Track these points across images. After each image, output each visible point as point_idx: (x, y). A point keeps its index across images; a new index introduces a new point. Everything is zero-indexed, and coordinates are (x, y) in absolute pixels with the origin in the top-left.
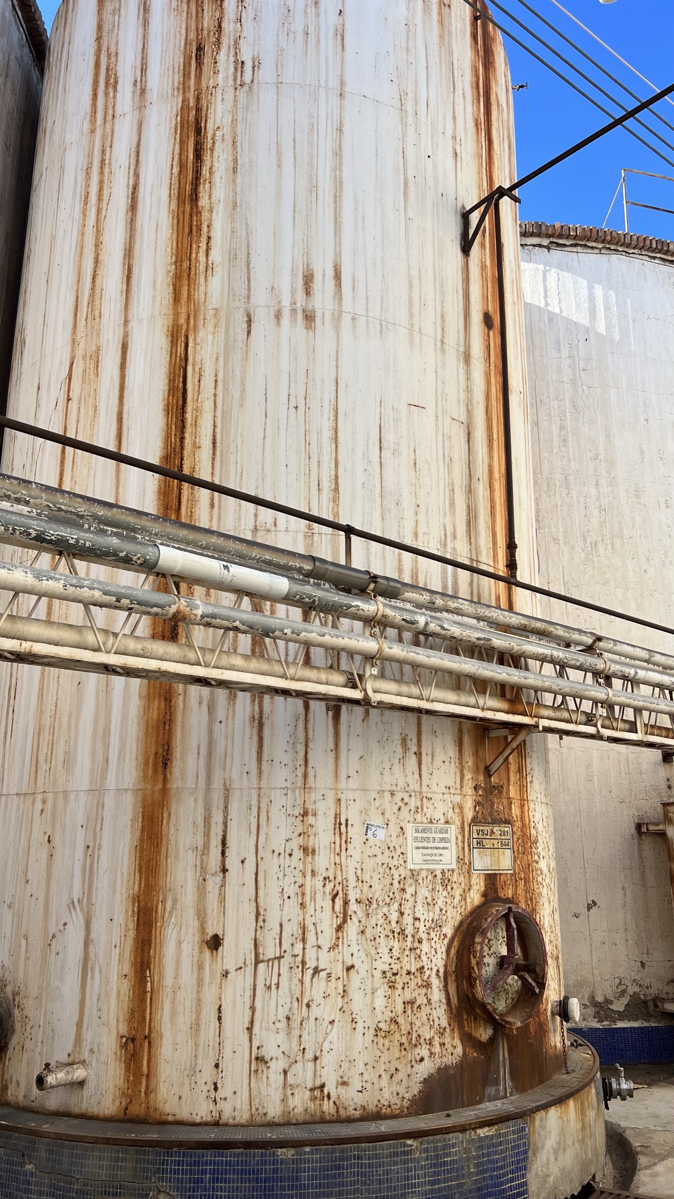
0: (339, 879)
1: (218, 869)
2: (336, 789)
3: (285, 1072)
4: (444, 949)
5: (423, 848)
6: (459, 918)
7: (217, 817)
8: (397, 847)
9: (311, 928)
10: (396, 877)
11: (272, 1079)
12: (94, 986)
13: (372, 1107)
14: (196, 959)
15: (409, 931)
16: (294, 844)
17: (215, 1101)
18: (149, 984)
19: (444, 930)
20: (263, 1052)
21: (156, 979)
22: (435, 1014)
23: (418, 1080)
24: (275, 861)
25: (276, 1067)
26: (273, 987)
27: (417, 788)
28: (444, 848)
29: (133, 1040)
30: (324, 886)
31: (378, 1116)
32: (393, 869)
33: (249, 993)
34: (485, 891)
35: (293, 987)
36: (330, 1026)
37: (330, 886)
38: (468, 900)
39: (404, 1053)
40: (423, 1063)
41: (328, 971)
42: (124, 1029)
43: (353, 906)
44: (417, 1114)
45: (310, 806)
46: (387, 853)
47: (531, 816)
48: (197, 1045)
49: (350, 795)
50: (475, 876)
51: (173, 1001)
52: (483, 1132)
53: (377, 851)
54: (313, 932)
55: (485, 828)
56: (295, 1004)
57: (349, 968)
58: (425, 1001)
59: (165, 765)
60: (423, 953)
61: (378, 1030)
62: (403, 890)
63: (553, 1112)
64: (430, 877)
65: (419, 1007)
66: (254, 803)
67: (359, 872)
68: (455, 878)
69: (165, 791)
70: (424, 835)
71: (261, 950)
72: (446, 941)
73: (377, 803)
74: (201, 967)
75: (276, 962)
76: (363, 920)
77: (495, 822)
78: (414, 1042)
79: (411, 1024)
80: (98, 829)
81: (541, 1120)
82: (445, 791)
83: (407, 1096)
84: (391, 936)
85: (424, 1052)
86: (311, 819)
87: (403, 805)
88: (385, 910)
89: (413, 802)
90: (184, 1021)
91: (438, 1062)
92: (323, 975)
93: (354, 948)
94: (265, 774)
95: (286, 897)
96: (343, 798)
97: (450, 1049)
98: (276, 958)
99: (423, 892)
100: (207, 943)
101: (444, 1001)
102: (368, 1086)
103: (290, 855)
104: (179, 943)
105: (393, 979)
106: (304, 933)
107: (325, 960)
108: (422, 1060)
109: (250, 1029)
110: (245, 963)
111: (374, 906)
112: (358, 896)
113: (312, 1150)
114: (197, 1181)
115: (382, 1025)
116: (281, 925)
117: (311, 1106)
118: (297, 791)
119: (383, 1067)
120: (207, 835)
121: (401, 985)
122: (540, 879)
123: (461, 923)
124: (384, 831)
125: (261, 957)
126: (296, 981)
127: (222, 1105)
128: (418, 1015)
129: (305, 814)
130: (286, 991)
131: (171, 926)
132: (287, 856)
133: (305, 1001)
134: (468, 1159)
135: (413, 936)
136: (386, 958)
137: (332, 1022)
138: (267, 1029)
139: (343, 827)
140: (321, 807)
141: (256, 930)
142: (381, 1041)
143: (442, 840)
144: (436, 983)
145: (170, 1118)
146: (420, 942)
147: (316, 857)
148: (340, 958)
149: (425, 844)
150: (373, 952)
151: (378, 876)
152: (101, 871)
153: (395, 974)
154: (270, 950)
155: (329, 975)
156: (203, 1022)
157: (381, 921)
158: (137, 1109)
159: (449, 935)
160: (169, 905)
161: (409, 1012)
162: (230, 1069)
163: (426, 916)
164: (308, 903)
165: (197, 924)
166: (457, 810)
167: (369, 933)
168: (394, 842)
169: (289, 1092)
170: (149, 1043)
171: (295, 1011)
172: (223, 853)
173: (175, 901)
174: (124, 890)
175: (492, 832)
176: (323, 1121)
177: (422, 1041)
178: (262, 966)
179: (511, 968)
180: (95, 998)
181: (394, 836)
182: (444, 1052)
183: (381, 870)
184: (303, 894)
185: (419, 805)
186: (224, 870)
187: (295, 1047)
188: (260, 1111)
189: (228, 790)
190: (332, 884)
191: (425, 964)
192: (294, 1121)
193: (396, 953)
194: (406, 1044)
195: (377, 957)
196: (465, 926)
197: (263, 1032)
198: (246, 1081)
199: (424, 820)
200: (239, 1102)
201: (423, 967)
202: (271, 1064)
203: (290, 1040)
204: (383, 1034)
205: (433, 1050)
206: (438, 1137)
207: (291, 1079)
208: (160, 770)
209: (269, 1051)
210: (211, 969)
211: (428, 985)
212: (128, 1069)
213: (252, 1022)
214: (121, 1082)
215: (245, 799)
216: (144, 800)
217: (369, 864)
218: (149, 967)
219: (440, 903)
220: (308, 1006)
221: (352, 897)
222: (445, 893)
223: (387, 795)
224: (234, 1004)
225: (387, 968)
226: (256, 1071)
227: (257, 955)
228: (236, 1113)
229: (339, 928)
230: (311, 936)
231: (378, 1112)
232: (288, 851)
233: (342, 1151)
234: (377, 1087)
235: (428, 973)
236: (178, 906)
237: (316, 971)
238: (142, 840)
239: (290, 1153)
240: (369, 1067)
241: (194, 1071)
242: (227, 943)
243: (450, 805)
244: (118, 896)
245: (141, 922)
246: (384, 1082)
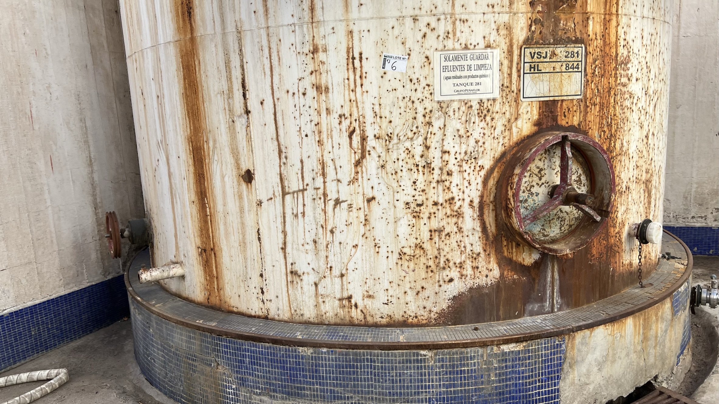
0: (355, 116)
1: (243, 111)
2: (347, 20)
3: (316, 285)
4: (480, 180)
5: (455, 77)
6: (500, 149)
7: (235, 62)
8: (422, 79)
9: (330, 163)
10: (421, 111)
11: (306, 288)
12: (178, 207)
13: (398, 316)
14: (236, 190)
15: (436, 164)
16: (309, 81)
17: (263, 301)
18: (208, 209)
19: (480, 162)
20: (296, 268)
21: (212, 205)
22: (467, 241)
23: (448, 297)
24: (291, 101)
25: (309, 279)
26: (300, 215)
27: (448, 9)
28: (481, 76)
29: (205, 251)
30: (340, 123)
31: (404, 324)
32: (417, 102)
33: (280, 220)
34: (539, 119)
35: (317, 216)
36: (354, 250)
37: (346, 123)
38: (514, 130)
39: (430, 274)
40: (452, 283)
41: (349, 202)
42: (199, 243)
43: (371, 142)
44: (445, 324)
45: (320, 43)
46: (409, 86)
47: (621, 31)
48: (245, 259)
49: (364, 25)
50: (525, 105)
51: (225, 224)
52: (506, 348)
53: (397, 84)
54: (332, 167)
55: (543, 51)
56: (320, 230)
57: (370, 200)
58: (456, 229)
59: (190, 13)
60: (454, 184)
61: (401, 254)
62: (429, 124)
63: (601, 332)
64: (463, 108)
65: (448, 235)
66: (265, 43)
67: (377, 108)
68: (497, 107)
69: (193, 40)
70: (457, 63)
71: (286, 183)
72: (483, 173)
73: (396, 32)
74: (240, 197)
75: (300, 194)
76: (383, 155)
77: (558, 42)
78: (442, 264)
79: (439, 249)
80: (160, 81)
81: (584, 338)
82: (486, 10)
83: (434, 310)
84: (415, 169)
85: (454, 273)
86: (321, 56)
87: (428, 31)
88: (408, 144)
89: (442, 27)
90: (235, 239)
91: (470, 283)
92: (344, 205)
93: (374, 182)
94: (271, 11)
95: (304, 136)
96: (355, 29)
97: (485, 272)
98: (299, 191)
99: (454, 124)
100: (242, 176)
101: (479, 229)
102: (394, 300)
103: (304, 94)
104: (223, 177)
105: (417, 209)
106: (323, 168)
107: (345, 192)
108: (451, 280)
109: (284, 249)
110: (274, 194)
111: (395, 140)
112: (376, 132)
113: (328, 352)
114: (240, 361)
115: (406, 250)
116: (302, 161)
117: (341, 312)
118: (305, 26)
119: (408, 286)
120: (229, 79)
121: (427, 215)
122: (627, 103)
123: (503, 155)
124: (405, 63)
125: (287, 190)
126: (319, 211)
127: (268, 304)
128: (448, 242)
129: (315, 51)
130: (312, 218)
131: (215, 163)
132: (301, 96)
133: (329, 228)
134: (489, 370)
135: (441, 169)
136: (410, 190)
137: (356, 246)
138: (298, 250)
139: (357, 62)
140: (331, 42)
141: (280, 166)
142: (406, 264)
143: (480, 67)
144: (469, 214)
145: (235, 310)
146: (449, 174)
147: (330, 95)
148: (360, 190)
149: (458, 73)
150: (395, 185)
151: (399, 111)
152: (168, 117)
153: (419, 205)
154: (294, 184)
155: (350, 206)
156: (248, 241)
157: (403, 156)
158: (215, 300)
159: (487, 166)
160: (211, 144)
161: (436, 239)
162: (272, 278)
163: (457, 149)
164: (325, 140)
165: (232, 161)
166: (503, 32)
167: (390, 167)
168: (418, 73)
169: (321, 300)
170: (215, 254)
171: (320, 236)
172: (244, 95)
173: (215, 141)
174: (182, 133)
175: (554, 54)
176: (352, 324)
177: (451, 264)
178: (288, 198)
179: (561, 198)
180: (180, 217)
181: (417, 66)
182: (478, 274)
183: (402, 104)
184: (320, 132)
185: (450, 29)
186: (248, 112)
187: (323, 266)
188: (298, 311)
189: (240, 33)
190: (348, 121)
191: (455, 195)
192: (327, 323)
193: (420, 185)
194: (433, 267)
195: (399, 189)
196: (508, 157)
197: (295, 252)
198: (285, 289)
199: (457, 46)
200: (281, 303)
201: (453, 199)
202: (303, 277)
203: (318, 260)
204: (408, 258)
205: (464, 272)
206: (454, 350)
207: (321, 290)
208: (187, 19)
209: (300, 267)
210: (248, 199)
211: (459, 215)
212: (205, 272)
213: (285, 243)
214: (202, 280)
215: (256, 40)
216: (181, 51)
217: (388, 99)
218: (206, 196)
219: (476, 135)
220: (332, 232)
221: (370, 133)
222: (483, 124)
223: (409, 22)
224: (270, 228)
225: (410, 199)
226: (292, 282)
227: (283, 188)
228: (280, 312)
229: (358, 163)
230: (330, 171)
231: (405, 321)
232: (302, 91)
233: (356, 354)
234: (402, 301)
235: (458, 204)
236: (218, 145)
237: (337, 202)
238: (185, 89)
239: (309, 351)
240: (394, 285)
241: (246, 279)
242: (258, 177)
243: (494, 26)
244: (179, 137)
245: (196, 159)
246: (410, 297)
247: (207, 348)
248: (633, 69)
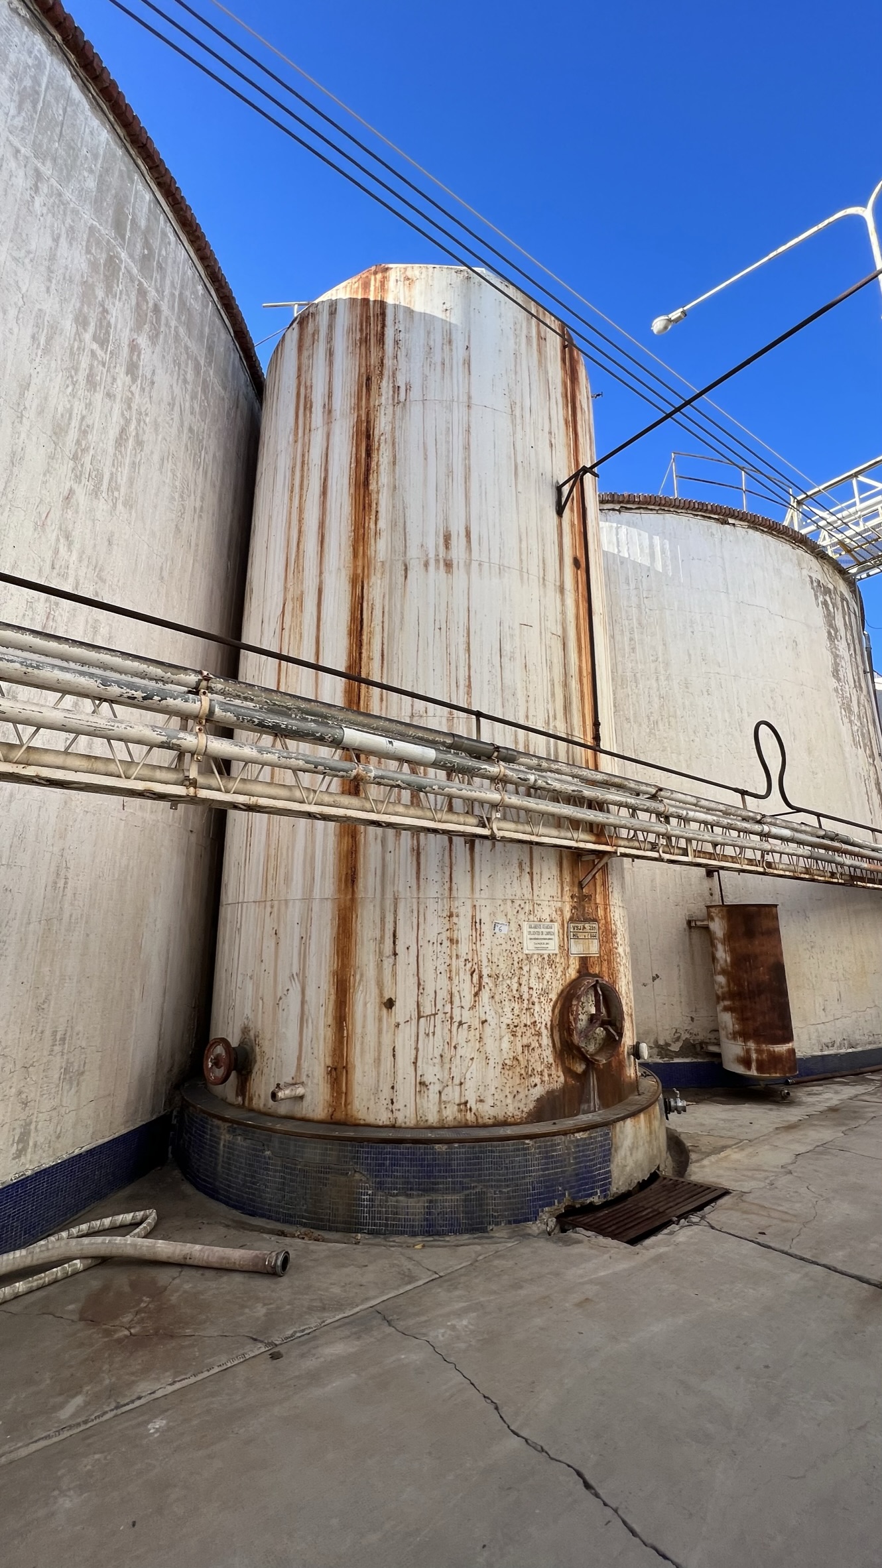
0: (476, 960)
1: (391, 953)
2: (472, 898)
3: (440, 1092)
4: (550, 1009)
5: (535, 939)
6: (561, 988)
7: (389, 918)
8: (517, 938)
9: (456, 994)
10: (516, 960)
11: (431, 1096)
12: (309, 1032)
13: (501, 1117)
14: (377, 1015)
15: (526, 996)
16: (444, 936)
17: (392, 1111)
18: (345, 1032)
19: (550, 996)
20: (424, 1079)
21: (350, 1027)
22: (544, 1054)
23: (533, 1099)
24: (431, 948)
25: (434, 1089)
26: (431, 1034)
27: (530, 898)
28: (550, 939)
29: (335, 1069)
30: (465, 965)
31: (505, 1123)
32: (514, 953)
33: (414, 1038)
34: (579, 968)
35: (444, 1034)
36: (471, 1062)
37: (468, 966)
38: (567, 975)
39: (523, 1080)
40: (536, 1088)
41: (469, 1024)
42: (329, 1062)
43: (485, 979)
44: (532, 1122)
45: (455, 911)
46: (509, 942)
47: (612, 915)
48: (379, 1074)
49: (483, 903)
50: (572, 958)
51: (362, 1043)
52: (579, 1135)
53: (503, 942)
54: (458, 997)
55: (579, 925)
56: (446, 1046)
57: (484, 1022)
58: (537, 1045)
59: (353, 882)
60: (536, 1011)
61: (504, 1065)
62: (521, 968)
63: (629, 1122)
64: (540, 959)
65: (533, 1049)
66: (415, 907)
67: (490, 957)
68: (558, 960)
69: (353, 900)
70: (536, 930)
71: (422, 1009)
72: (552, 1004)
73: (502, 908)
74: (380, 1020)
75: (432, 1017)
76: (493, 989)
77: (586, 920)
78: (530, 1073)
79: (528, 1061)
80: (309, 925)
81: (621, 1127)
82: (550, 899)
83: (525, 1110)
84: (513, 1000)
85: (537, 1080)
86: (455, 919)
87: (520, 909)
88: (508, 982)
89: (528, 907)
90: (370, 1057)
91: (547, 1087)
92: (465, 1026)
93: (487, 1008)
94: (422, 888)
95: (438, 973)
96: (478, 904)
97: (556, 1078)
98: (432, 1015)
99: (535, 969)
100: (385, 1004)
101: (551, 1045)
102: (498, 1103)
103: (441, 944)
104: (365, 1004)
105: (514, 1029)
106: (451, 998)
107: (467, 1016)
108: (536, 1085)
109: (415, 1063)
110: (411, 1018)
111: (501, 979)
112: (489, 972)
113: (459, 1146)
114: (380, 1165)
115: (507, 1062)
116: (435, 992)
117: (459, 1116)
118: (445, 900)
119: (508, 1090)
120: (383, 930)
121: (520, 1034)
122: (618, 960)
123: (562, 991)
124: (507, 927)
125: (422, 1014)
126: (446, 1031)
127: (397, 1114)
128: (533, 1055)
129: (451, 916)
130: (440, 1037)
131: (360, 992)
132: (439, 945)
133: (453, 1045)
134: (569, 1154)
135: (528, 1000)
136: (510, 1015)
137: (472, 1059)
138: (427, 1063)
139: (478, 925)
140: (462, 911)
141: (418, 995)
142: (507, 1072)
143: (548, 933)
144: (545, 1033)
145: (362, 1122)
146: (533, 1004)
147: (459, 945)
148: (477, 1014)
149: (536, 936)
150: (500, 1011)
151: (503, 959)
152: (311, 955)
153: (516, 1026)
154: (428, 1009)
155: (470, 1027)
156: (382, 1058)
157: (506, 990)
158: (339, 1116)
159: (554, 1000)
160: (358, 977)
161: (526, 1052)
162: (402, 1089)
163: (537, 986)
164: (454, 977)
165: (377, 991)
166: (559, 913)
167: (497, 998)
168: (514, 935)
169: (443, 1106)
170: (347, 1072)
171: (446, 1051)
172: (394, 943)
173: (362, 975)
174: (327, 968)
175: (584, 928)
176: (467, 1126)
177: (535, 1072)
178: (422, 1020)
179: (598, 1022)
180: (309, 1041)
181: (514, 930)
182: (551, 1080)
183: (505, 954)
184: (450, 971)
185: (531, 909)
186: (395, 954)
187: (446, 1076)
188: (423, 1118)
189: (396, 899)
190: (471, 964)
191: (537, 1019)
192: (447, 1126)
193: (516, 1012)
194: (524, 1074)
195: (503, 1014)
196: (565, 993)
197: (424, 1065)
198: (413, 1098)
199: (536, 919)
200: (408, 1112)
201: (535, 1022)
202: (429, 1087)
203: (443, 1071)
204: (508, 1067)
205: (544, 1079)
206: (547, 1138)
207: (444, 1098)
208: (350, 885)
209: (428, 1078)
210: (387, 1021)
211: (539, 1034)
212: (332, 1088)
213: (416, 1058)
214: (328, 1097)
215: (408, 906)
216: (339, 906)
217: (496, 951)
218: (345, 1020)
219: (547, 977)
220: (455, 1047)
221: (485, 972)
222: (551, 970)
223: (509, 902)
224: (404, 1045)
225: (509, 1022)
226: (420, 1092)
227: (419, 1012)
228: (407, 1120)
229: (476, 994)
230: (456, 1000)
231: (505, 1121)
232: (439, 942)
233: (480, 1147)
234: (504, 1104)
235: (539, 1025)
236: (364, 979)
237: (461, 1024)
238: (338, 934)
239: (444, 1148)
240: (498, 1090)
241: (377, 1091)
242: (398, 1005)
243: (554, 909)
244: (323, 971)
245: (339, 989)
246: (509, 1101)
247: (345, 1157)
248: (619, 936)
